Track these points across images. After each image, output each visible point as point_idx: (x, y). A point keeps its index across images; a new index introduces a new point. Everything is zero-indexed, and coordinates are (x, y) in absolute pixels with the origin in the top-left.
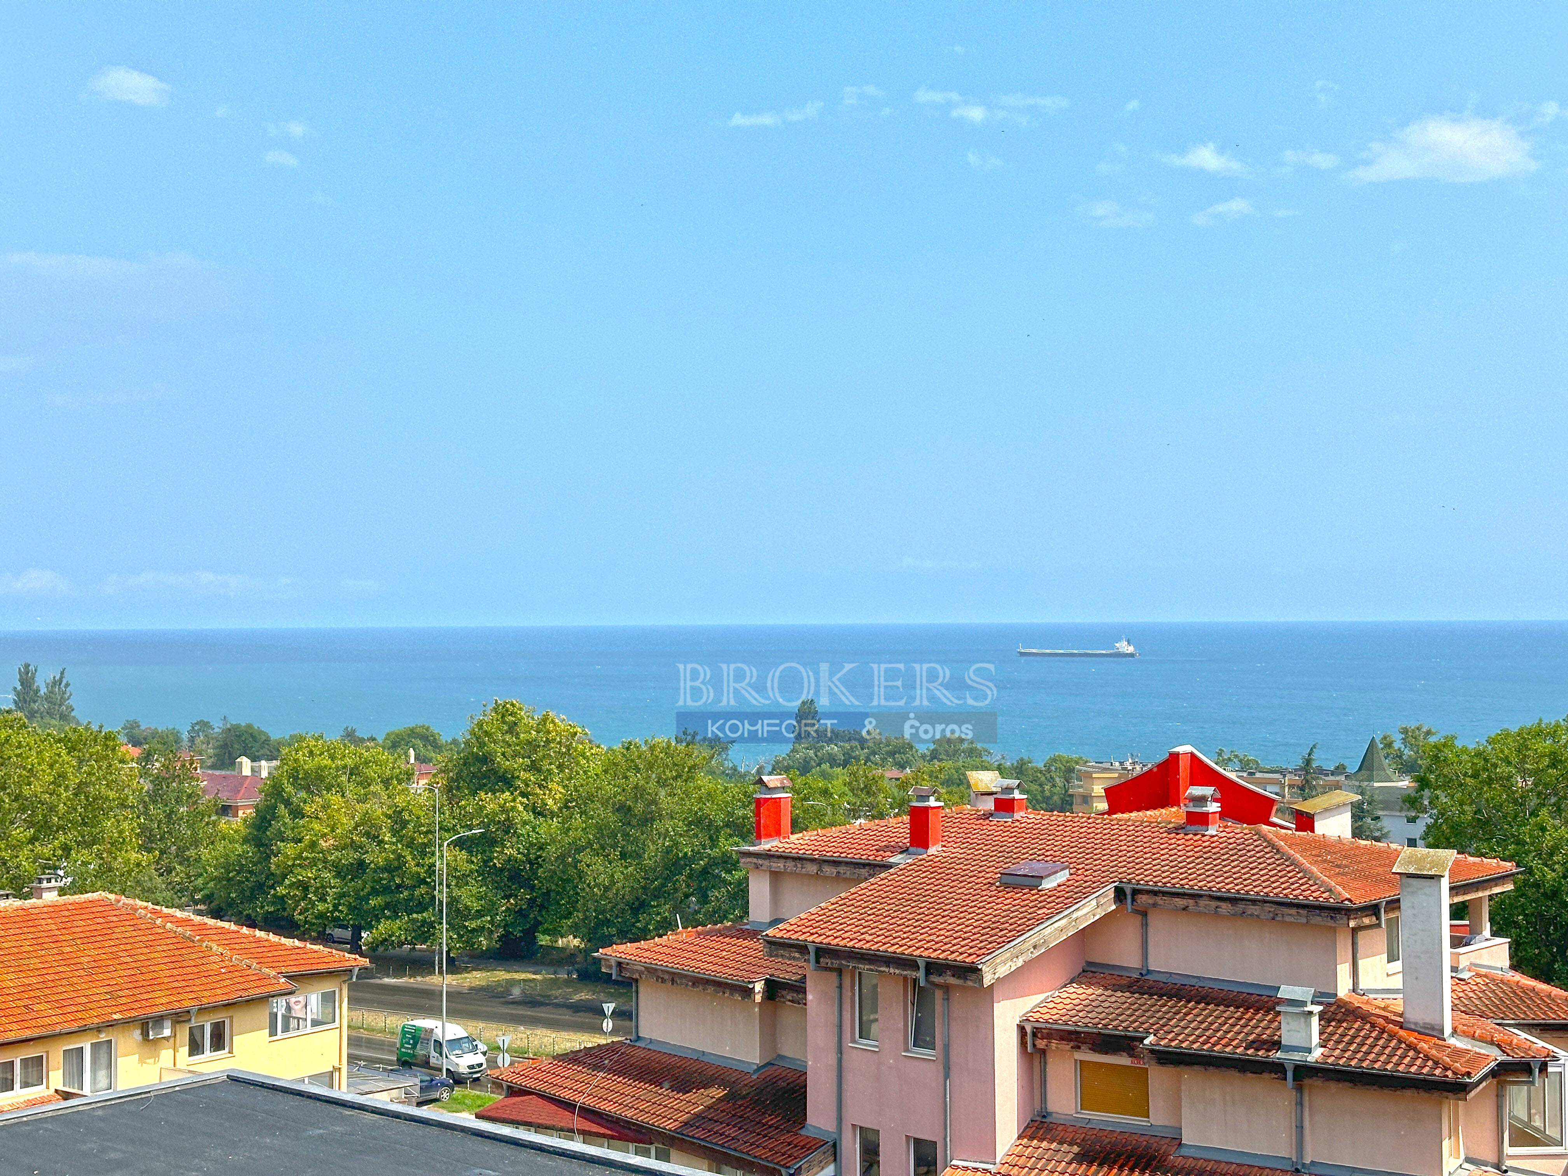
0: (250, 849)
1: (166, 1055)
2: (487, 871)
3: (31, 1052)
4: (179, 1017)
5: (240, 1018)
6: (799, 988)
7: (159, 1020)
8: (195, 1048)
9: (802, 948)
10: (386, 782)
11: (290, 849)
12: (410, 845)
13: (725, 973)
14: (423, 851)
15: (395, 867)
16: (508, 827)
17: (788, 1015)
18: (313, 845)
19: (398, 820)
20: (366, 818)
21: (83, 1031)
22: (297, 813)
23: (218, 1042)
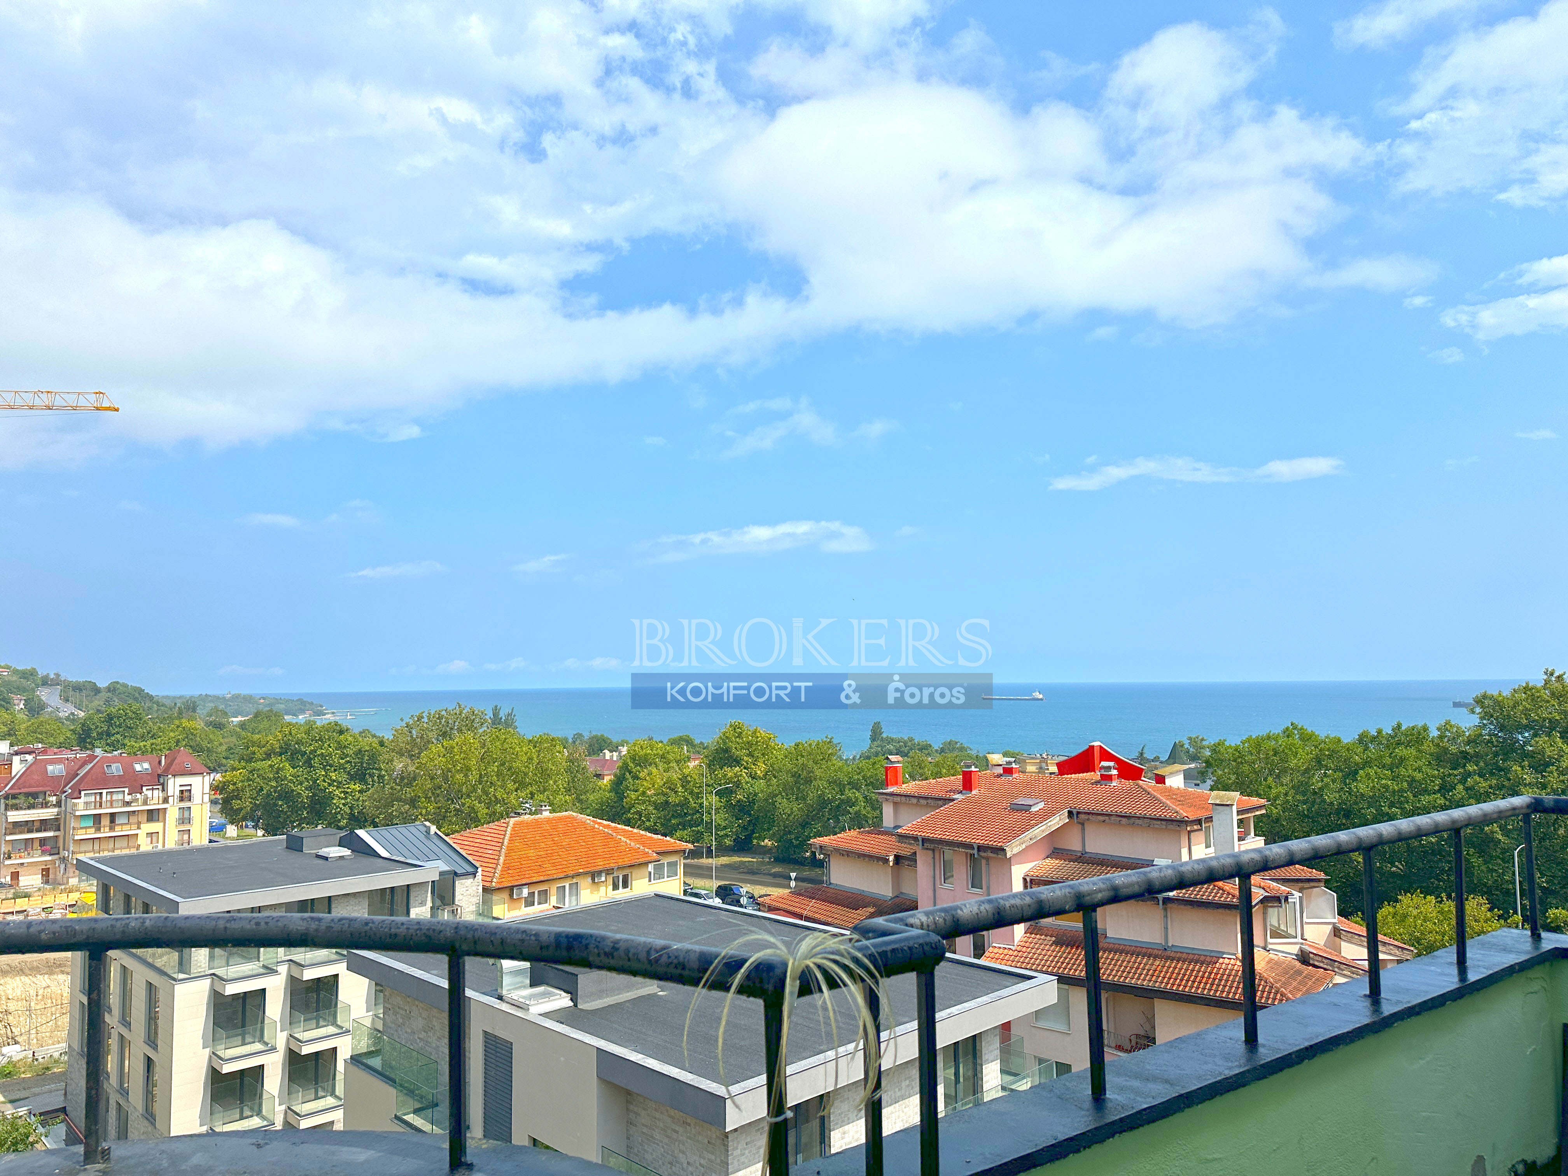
0: (612, 794)
1: (602, 889)
2: (729, 806)
3: (543, 887)
4: (609, 872)
5: (636, 873)
6: (912, 859)
7: (600, 873)
8: (615, 887)
9: (915, 838)
10: (678, 762)
11: (633, 796)
12: (691, 793)
13: (874, 851)
14: (698, 796)
15: (684, 804)
16: (738, 785)
17: (906, 873)
18: (644, 793)
19: (685, 780)
20: (669, 780)
21: (566, 877)
22: (636, 777)
23: (625, 885)
